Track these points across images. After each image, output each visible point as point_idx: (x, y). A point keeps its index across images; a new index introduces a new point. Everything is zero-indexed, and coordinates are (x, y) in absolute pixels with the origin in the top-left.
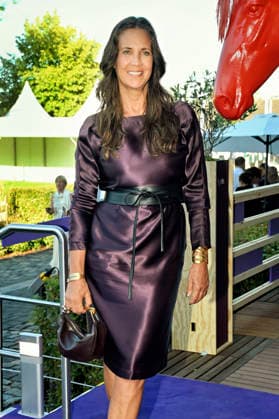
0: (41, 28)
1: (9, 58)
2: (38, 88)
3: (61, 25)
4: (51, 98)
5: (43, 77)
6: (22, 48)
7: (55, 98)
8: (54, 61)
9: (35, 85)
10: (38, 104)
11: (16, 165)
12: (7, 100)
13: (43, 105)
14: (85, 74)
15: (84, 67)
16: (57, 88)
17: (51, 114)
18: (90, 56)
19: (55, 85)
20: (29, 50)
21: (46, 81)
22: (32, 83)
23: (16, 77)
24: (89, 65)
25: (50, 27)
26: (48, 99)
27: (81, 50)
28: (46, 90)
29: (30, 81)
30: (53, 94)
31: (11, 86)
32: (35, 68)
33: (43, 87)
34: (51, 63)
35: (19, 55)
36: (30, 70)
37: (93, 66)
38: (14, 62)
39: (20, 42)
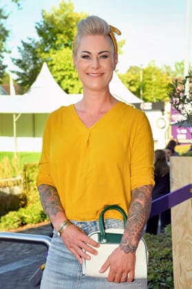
0: (57, 15)
1: (29, 42)
2: (55, 67)
3: (74, 11)
4: (67, 77)
5: (59, 59)
6: (41, 33)
7: (70, 77)
8: (70, 44)
9: (52, 65)
10: (54, 82)
11: (34, 136)
12: (27, 79)
13: (59, 83)
16: (72, 68)
17: (67, 91)
19: (70, 65)
20: (47, 34)
21: (62, 62)
22: (50, 63)
23: (35, 59)
25: (66, 13)
26: (64, 78)
28: (62, 70)
29: (47, 61)
30: (68, 73)
31: (32, 67)
32: (51, 51)
33: (59, 68)
34: (67, 45)
35: (38, 39)
36: (48, 52)
38: (33, 46)
39: (38, 27)
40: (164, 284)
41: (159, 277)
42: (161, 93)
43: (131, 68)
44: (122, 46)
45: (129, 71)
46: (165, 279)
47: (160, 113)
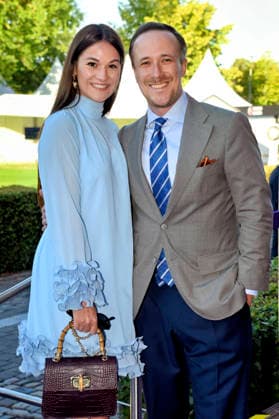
14: (194, 43)
15: (194, 36)
18: (202, 22)
24: (200, 33)
27: (191, 15)
37: (203, 35)
39: (123, 8)
40: (266, 323)
41: (261, 316)
42: (276, 94)
43: (237, 60)
44: (227, 33)
45: (234, 65)
46: (269, 318)
47: (274, 120)
